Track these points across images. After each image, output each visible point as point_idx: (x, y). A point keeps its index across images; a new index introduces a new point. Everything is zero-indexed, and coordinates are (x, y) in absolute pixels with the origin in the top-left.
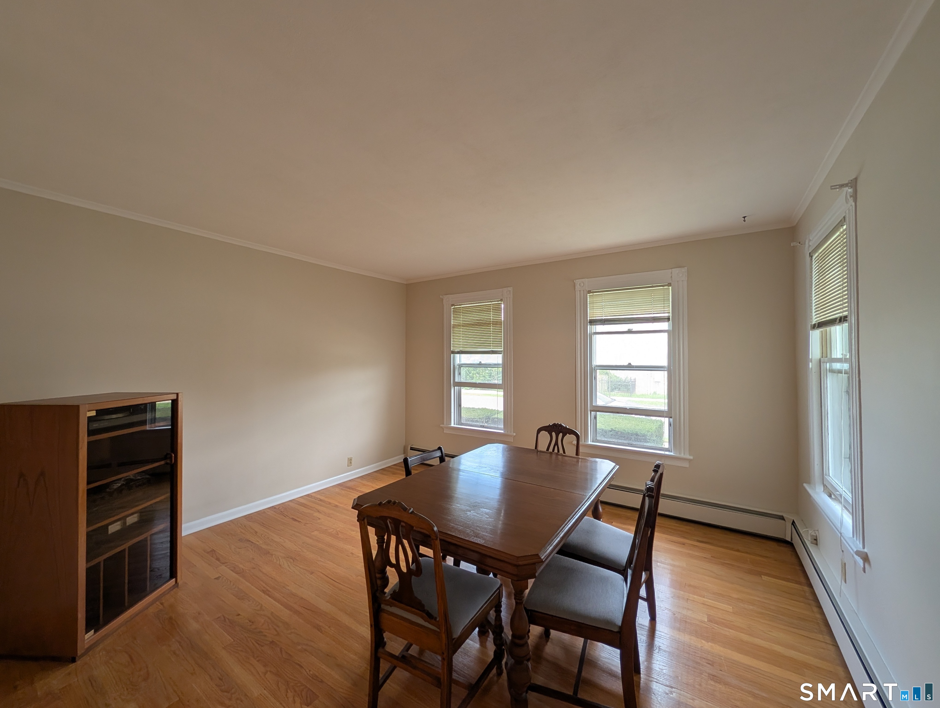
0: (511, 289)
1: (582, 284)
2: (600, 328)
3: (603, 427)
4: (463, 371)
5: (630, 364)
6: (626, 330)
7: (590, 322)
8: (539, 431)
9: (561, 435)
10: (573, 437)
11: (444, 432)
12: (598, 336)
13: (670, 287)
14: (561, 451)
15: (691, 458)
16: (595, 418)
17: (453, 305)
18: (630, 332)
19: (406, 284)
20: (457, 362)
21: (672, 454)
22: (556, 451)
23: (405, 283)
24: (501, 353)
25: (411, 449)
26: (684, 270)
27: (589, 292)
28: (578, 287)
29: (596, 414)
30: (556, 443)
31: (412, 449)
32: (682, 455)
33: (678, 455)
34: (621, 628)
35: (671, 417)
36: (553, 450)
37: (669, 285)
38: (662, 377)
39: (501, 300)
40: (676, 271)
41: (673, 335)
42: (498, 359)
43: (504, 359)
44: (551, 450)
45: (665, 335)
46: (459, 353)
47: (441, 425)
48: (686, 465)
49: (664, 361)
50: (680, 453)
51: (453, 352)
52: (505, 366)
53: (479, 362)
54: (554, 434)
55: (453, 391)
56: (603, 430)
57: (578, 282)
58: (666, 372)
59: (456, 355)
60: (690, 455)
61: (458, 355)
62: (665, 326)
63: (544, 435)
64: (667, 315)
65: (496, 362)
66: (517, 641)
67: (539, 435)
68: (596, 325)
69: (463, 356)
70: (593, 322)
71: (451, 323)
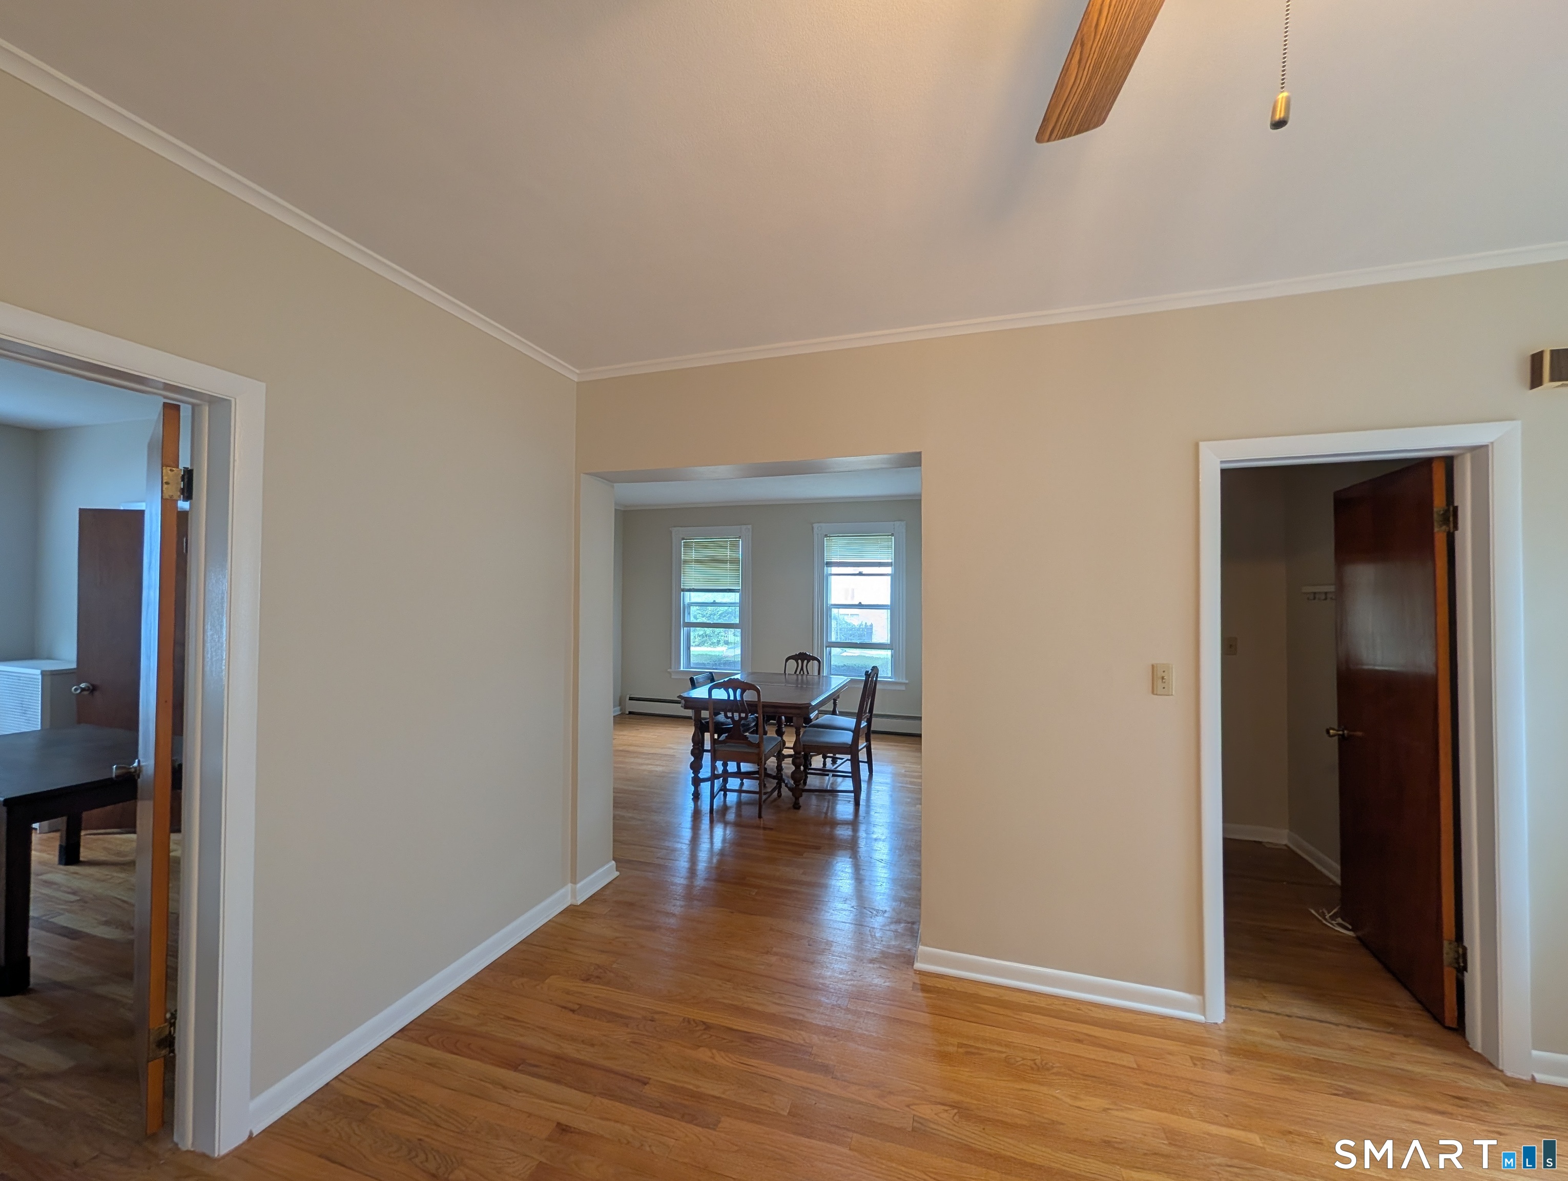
0: (750, 527)
1: (820, 528)
2: (835, 570)
3: (836, 664)
4: (693, 609)
5: (860, 603)
6: (857, 572)
7: (826, 564)
8: (787, 660)
9: (806, 662)
10: (816, 662)
11: (672, 677)
12: (833, 577)
13: (893, 537)
14: (806, 673)
15: (907, 681)
16: (830, 653)
17: (683, 539)
18: (860, 574)
19: (624, 511)
20: (687, 601)
21: (893, 680)
22: (802, 673)
23: (622, 509)
24: (738, 592)
25: (629, 700)
26: (903, 523)
27: (826, 536)
28: (815, 530)
29: (831, 649)
30: (802, 669)
31: (631, 699)
32: (901, 681)
33: (897, 680)
34: (851, 745)
35: (893, 649)
36: (800, 673)
37: (892, 535)
38: (885, 614)
39: (740, 537)
40: (897, 523)
41: (894, 578)
42: (735, 597)
43: (741, 597)
44: (798, 673)
45: (889, 578)
46: (690, 590)
47: (668, 670)
48: (903, 688)
49: (887, 601)
50: (899, 679)
51: (684, 590)
52: (742, 604)
53: (712, 601)
54: (800, 661)
55: (683, 631)
56: (836, 666)
57: (816, 526)
58: (889, 610)
59: (686, 593)
60: (906, 680)
61: (688, 593)
62: (888, 570)
63: (792, 663)
64: (890, 561)
65: (733, 601)
66: (797, 756)
67: (787, 663)
68: (831, 567)
69: (692, 594)
70: (829, 564)
71: (681, 558)
